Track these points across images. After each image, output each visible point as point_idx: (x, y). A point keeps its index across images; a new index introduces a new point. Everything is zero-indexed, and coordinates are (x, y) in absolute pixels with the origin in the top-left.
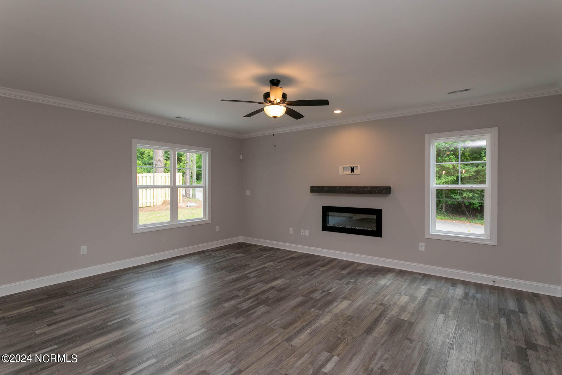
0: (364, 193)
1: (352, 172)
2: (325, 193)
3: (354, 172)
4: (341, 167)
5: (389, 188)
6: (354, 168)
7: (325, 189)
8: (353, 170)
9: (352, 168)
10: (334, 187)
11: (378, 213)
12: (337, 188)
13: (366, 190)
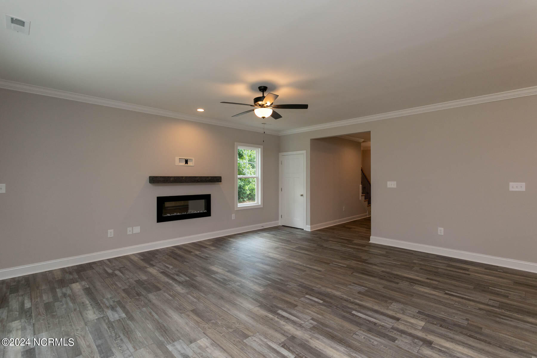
0: (206, 182)
1: (186, 164)
2: (171, 183)
3: (187, 164)
4: (177, 159)
5: (220, 177)
6: (187, 160)
7: (171, 179)
8: (186, 162)
9: (186, 160)
10: (180, 177)
11: (207, 198)
12: (183, 178)
13: (207, 179)
